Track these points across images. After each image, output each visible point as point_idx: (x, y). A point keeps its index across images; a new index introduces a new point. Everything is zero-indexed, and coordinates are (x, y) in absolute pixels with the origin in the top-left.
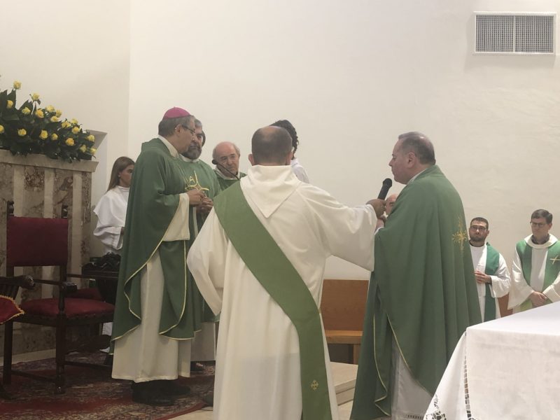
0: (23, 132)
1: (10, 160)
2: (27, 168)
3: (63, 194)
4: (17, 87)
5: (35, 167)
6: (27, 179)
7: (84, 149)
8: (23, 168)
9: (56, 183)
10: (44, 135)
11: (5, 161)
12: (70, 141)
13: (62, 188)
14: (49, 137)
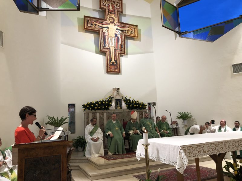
0: (131, 106)
1: (129, 111)
3: (141, 116)
4: (130, 98)
7: (144, 107)
9: (139, 114)
12: (141, 106)
13: (141, 115)
14: (136, 106)
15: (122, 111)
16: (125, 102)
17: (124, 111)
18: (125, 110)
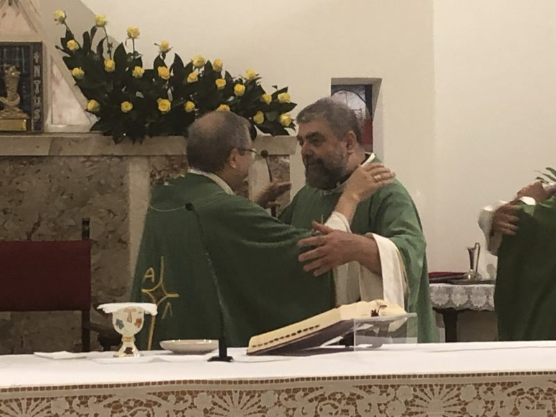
0: (127, 106)
1: (117, 150)
2: (153, 160)
5: (167, 156)
6: (152, 176)
8: (145, 161)
10: (165, 105)
11: (109, 153)
14: (177, 109)
15: (43, 151)
16: (78, 71)
17: (67, 151)
18: (77, 141)
